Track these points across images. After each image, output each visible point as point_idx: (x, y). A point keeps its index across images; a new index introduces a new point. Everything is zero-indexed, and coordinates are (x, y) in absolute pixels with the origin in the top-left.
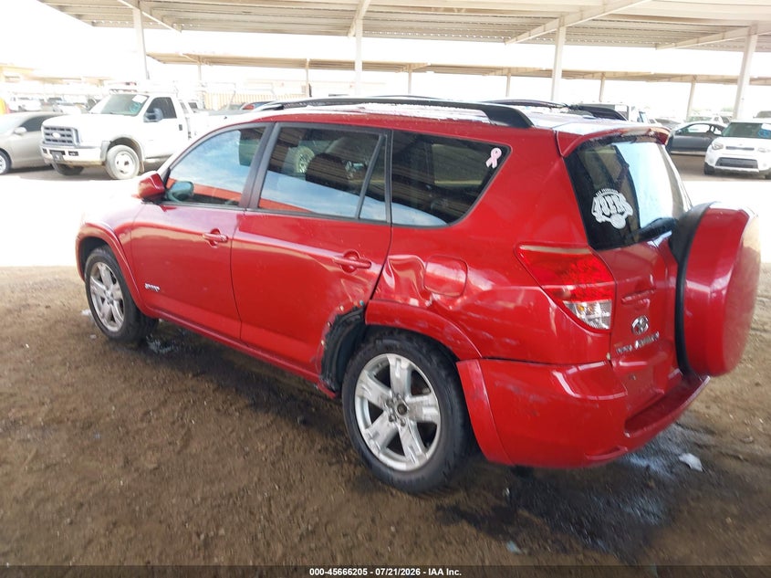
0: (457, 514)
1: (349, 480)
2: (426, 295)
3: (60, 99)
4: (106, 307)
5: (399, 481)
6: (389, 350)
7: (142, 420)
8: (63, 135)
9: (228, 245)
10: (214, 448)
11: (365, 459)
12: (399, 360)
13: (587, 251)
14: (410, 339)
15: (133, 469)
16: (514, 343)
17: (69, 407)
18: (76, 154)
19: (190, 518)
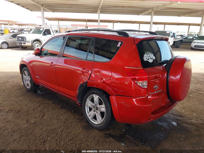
0: (110, 135)
1: (83, 127)
2: (102, 79)
3: (23, 30)
4: (27, 82)
5: (95, 127)
6: (94, 93)
7: (33, 111)
8: (22, 39)
9: (55, 66)
10: (50, 118)
11: (88, 121)
12: (96, 96)
13: (141, 68)
14: (98, 91)
15: (29, 123)
16: (123, 91)
17: (15, 107)
18: (25, 44)
19: (41, 135)
